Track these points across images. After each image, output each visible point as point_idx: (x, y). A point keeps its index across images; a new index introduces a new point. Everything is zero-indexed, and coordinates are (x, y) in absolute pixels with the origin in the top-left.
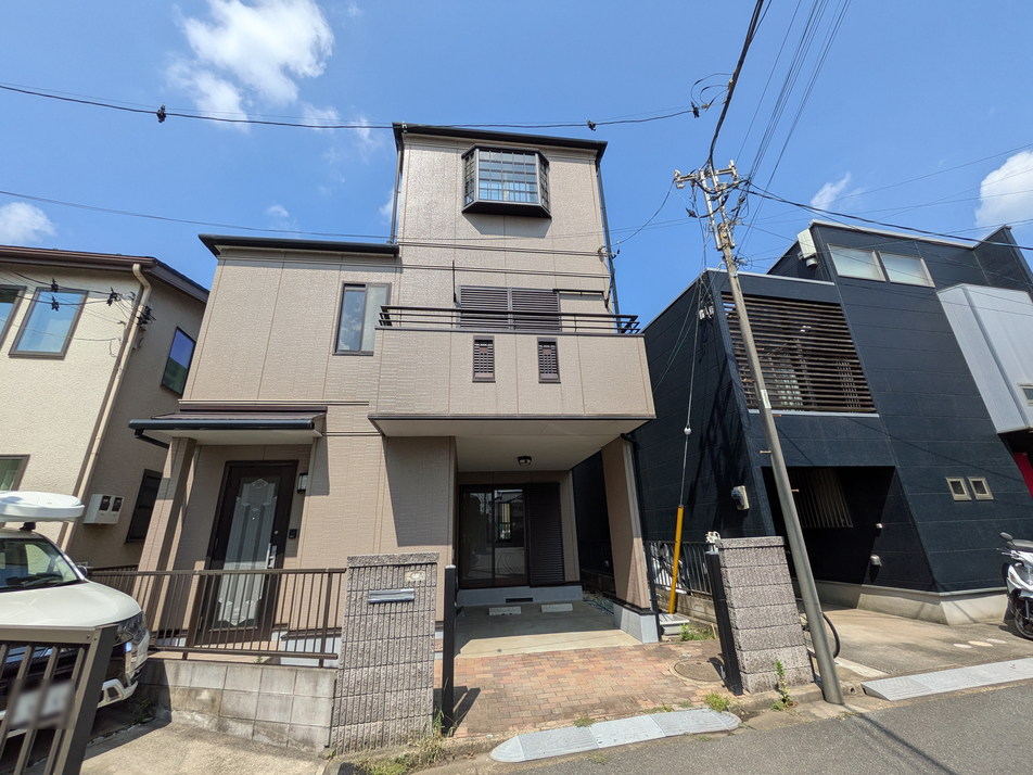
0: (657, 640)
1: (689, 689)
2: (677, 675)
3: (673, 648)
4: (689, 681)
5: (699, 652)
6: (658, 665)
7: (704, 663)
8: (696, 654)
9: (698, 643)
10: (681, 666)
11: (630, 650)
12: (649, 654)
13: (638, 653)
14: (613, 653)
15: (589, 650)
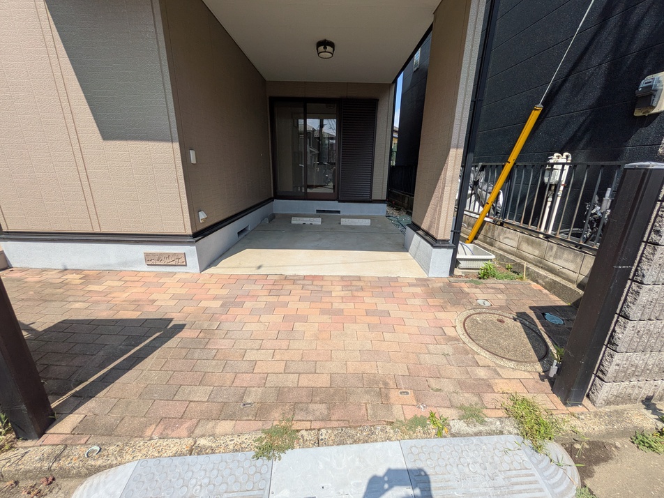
0: (447, 274)
1: (482, 373)
2: (466, 339)
3: (466, 288)
4: (484, 357)
5: (501, 299)
6: (442, 315)
7: (509, 322)
8: (496, 304)
9: (500, 284)
10: (475, 322)
11: (410, 285)
12: (432, 293)
13: (418, 290)
14: (387, 286)
15: (359, 279)
